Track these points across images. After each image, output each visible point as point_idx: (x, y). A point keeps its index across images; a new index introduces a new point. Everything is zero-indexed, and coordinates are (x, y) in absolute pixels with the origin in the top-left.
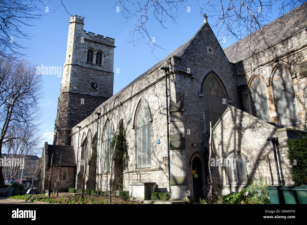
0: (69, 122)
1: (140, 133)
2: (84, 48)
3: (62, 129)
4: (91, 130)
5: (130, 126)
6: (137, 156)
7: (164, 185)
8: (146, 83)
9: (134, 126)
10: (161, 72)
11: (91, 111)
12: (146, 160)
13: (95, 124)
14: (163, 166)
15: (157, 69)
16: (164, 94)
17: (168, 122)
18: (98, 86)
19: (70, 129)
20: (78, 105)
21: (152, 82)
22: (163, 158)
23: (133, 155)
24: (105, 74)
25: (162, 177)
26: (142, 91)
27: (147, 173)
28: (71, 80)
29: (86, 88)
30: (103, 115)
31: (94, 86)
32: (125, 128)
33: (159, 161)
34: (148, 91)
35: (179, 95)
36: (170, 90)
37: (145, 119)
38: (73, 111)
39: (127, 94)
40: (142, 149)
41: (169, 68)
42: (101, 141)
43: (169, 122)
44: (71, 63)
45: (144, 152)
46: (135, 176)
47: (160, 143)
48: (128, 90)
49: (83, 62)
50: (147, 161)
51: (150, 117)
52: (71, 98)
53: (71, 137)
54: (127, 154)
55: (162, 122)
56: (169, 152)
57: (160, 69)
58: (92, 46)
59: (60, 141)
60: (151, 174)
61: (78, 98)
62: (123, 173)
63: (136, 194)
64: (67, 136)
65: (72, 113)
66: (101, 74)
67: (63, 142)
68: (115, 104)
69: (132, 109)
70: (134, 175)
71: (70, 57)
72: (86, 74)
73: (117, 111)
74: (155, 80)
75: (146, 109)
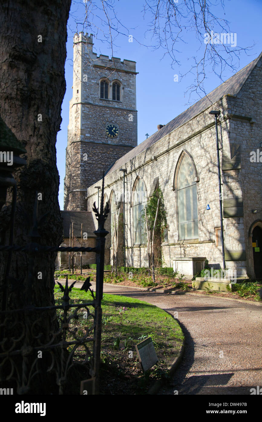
0: (83, 180)
1: (183, 197)
2: (96, 78)
3: (75, 190)
4: (114, 192)
5: (169, 187)
6: (180, 226)
7: (217, 261)
8: (188, 131)
9: (174, 186)
10: (209, 117)
11: (110, 165)
12: (191, 230)
13: (120, 183)
14: (214, 238)
15: (203, 112)
16: (214, 147)
17: (220, 182)
18: (117, 130)
19: (85, 190)
20: (93, 158)
21: (197, 130)
22: (215, 228)
23: (174, 224)
24: (125, 113)
25: (214, 251)
26: (183, 142)
27: (193, 246)
28: (82, 125)
29: (102, 134)
30: (130, 173)
31: (113, 131)
32: (162, 189)
33: (208, 232)
34: (192, 142)
35: (234, 148)
36: (222, 140)
37: (189, 178)
38: (87, 166)
39: (163, 145)
40: (185, 216)
41: (220, 111)
42: (130, 206)
43: (222, 183)
44: (80, 101)
45: (188, 219)
46: (178, 250)
47: (210, 209)
48: (164, 139)
49: (96, 98)
50: (193, 231)
51: (195, 176)
52: (84, 148)
53: (87, 200)
54: (166, 222)
55: (211, 183)
56: (222, 220)
57: (207, 112)
58: (106, 74)
59: (73, 206)
60: (198, 248)
61: (92, 148)
62: (161, 245)
63: (182, 271)
64: (82, 199)
65: (86, 168)
66: (120, 113)
67: (77, 206)
68: (146, 158)
69: (170, 165)
70: (176, 249)
71: (78, 93)
72: (100, 115)
73: (150, 167)
74: (200, 128)
75: (190, 165)
